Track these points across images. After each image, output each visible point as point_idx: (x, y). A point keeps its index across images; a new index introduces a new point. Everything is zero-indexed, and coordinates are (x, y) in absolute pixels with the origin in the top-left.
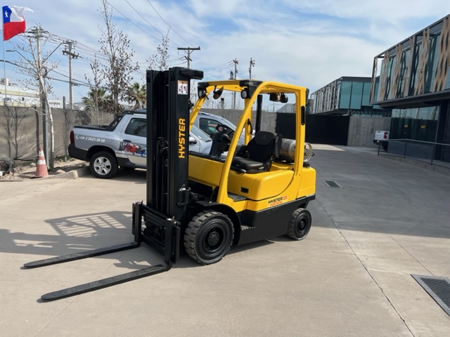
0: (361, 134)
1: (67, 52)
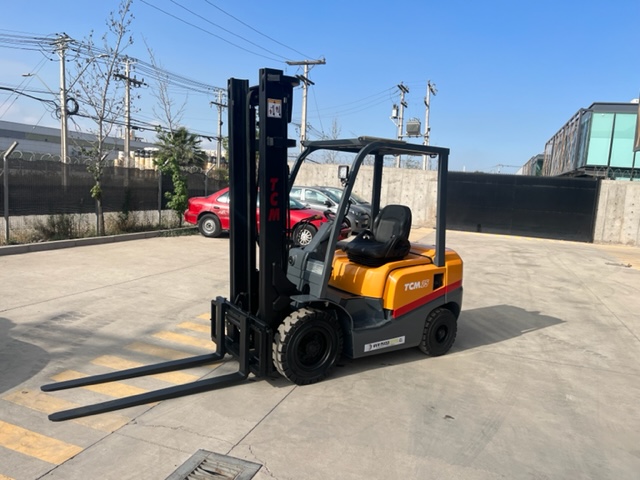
0: (626, 218)
1: (122, 77)
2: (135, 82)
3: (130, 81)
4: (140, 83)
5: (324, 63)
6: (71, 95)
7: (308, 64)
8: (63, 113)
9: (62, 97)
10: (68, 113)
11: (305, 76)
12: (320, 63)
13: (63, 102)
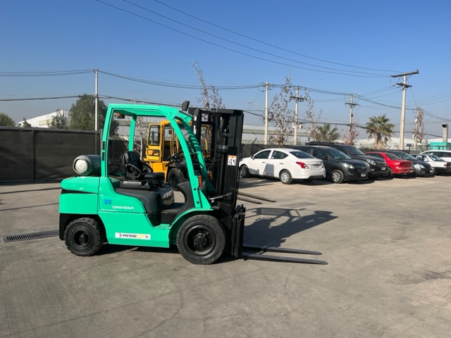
1: (294, 97)
2: (301, 98)
3: (298, 98)
4: (303, 99)
5: (417, 73)
6: (270, 111)
7: (406, 75)
8: (266, 120)
9: (266, 112)
10: (269, 120)
11: (404, 83)
12: (415, 73)
13: (266, 115)
